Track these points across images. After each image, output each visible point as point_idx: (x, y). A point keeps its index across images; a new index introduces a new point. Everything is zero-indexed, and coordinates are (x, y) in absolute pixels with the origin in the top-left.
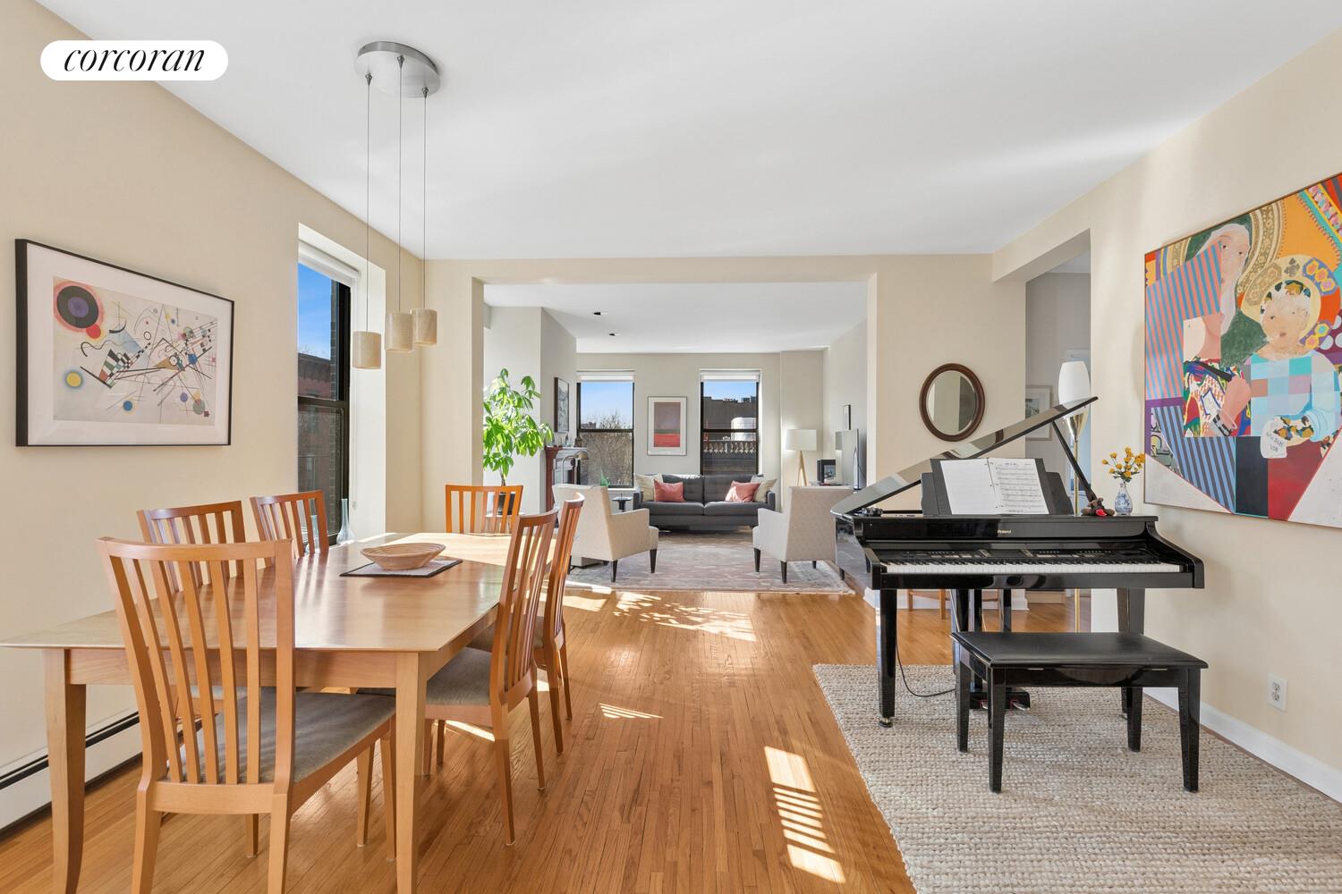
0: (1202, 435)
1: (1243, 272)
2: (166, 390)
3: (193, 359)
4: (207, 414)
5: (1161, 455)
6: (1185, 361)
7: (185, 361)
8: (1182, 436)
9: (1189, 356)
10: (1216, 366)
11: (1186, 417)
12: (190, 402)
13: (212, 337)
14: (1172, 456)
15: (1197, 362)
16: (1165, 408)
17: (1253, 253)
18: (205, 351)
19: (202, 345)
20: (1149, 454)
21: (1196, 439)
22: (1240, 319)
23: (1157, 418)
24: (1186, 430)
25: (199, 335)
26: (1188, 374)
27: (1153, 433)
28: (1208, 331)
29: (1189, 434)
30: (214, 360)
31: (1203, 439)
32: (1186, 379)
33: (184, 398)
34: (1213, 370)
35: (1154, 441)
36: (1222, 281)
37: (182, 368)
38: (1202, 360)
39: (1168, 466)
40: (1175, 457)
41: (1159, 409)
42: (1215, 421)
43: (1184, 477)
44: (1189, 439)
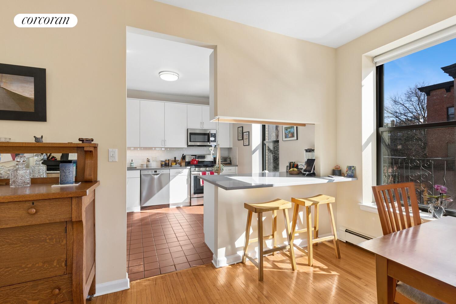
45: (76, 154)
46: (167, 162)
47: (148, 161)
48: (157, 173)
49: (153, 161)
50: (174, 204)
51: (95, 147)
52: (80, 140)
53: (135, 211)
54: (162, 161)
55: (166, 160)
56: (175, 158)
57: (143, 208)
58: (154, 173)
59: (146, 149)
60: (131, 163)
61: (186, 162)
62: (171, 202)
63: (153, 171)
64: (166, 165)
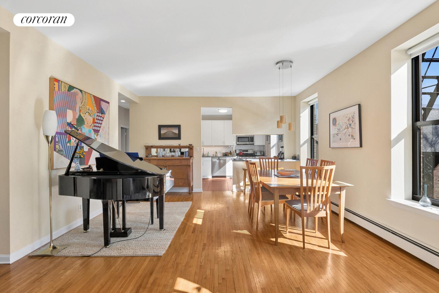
0: (72, 145)
1: (81, 104)
2: (346, 134)
3: (350, 125)
4: (354, 139)
5: (59, 152)
6: (67, 122)
7: (349, 126)
8: (66, 145)
9: (69, 121)
10: (75, 126)
11: (67, 139)
12: (350, 136)
13: (354, 117)
14: (63, 151)
15: (71, 123)
16: (61, 136)
17: (83, 101)
18: (353, 122)
19: (352, 120)
20: (55, 151)
21: (70, 146)
22: (80, 116)
23: (58, 138)
24: (67, 143)
25: (351, 118)
26: (68, 126)
27: (57, 144)
28: (74, 116)
29: (68, 145)
30: (355, 123)
31: (72, 146)
32: (68, 127)
33: (349, 135)
34: (74, 127)
35: (57, 146)
36: (76, 104)
37: (348, 128)
38: (72, 123)
39: (62, 155)
40: (64, 152)
41: (59, 135)
42: (75, 141)
43: (67, 158)
44: (68, 146)
45: (188, 149)
46: (226, 154)
47: (216, 153)
48: (220, 159)
49: (219, 153)
50: (229, 176)
51: (193, 147)
52: (189, 145)
53: (209, 178)
54: (223, 153)
55: (226, 153)
56: (231, 151)
57: (213, 177)
58: (218, 159)
59: (215, 146)
60: (208, 154)
61: (237, 154)
62: (227, 175)
63: (218, 158)
64: (226, 155)
